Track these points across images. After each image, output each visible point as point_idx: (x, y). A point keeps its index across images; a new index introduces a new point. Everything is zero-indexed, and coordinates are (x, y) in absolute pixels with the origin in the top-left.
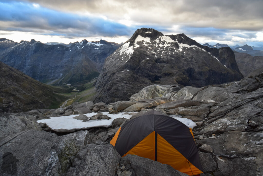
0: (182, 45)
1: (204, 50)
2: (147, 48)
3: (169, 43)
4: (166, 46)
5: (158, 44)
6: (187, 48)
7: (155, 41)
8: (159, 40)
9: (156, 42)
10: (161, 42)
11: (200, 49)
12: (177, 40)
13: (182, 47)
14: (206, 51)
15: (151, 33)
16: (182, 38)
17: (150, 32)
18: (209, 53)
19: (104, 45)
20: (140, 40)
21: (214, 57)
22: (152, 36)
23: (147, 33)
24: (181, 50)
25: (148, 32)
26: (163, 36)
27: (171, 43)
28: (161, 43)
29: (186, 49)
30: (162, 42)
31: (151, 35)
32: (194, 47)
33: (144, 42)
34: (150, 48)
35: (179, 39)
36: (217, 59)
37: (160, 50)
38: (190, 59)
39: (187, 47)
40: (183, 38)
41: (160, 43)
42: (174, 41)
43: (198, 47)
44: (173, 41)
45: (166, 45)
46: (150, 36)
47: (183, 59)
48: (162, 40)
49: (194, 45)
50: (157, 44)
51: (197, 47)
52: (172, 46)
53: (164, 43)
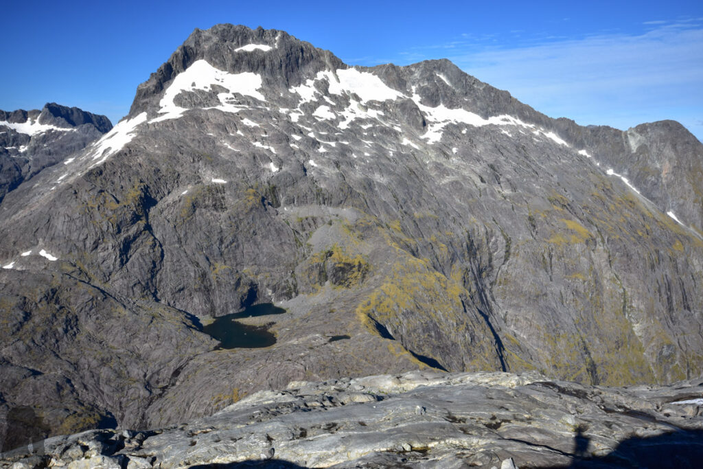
0: (440, 114)
1: (559, 141)
2: (230, 122)
3: (371, 105)
4: (351, 118)
5: (310, 107)
6: (467, 126)
7: (293, 90)
8: (314, 89)
9: (297, 97)
10: (327, 99)
11: (537, 133)
12: (414, 88)
13: (443, 125)
14: (565, 144)
15: (270, 52)
16: (440, 80)
17: (266, 48)
18: (583, 152)
19: (60, 129)
20: (199, 86)
21: (610, 172)
22: (272, 65)
23: (246, 53)
24: (433, 135)
25: (249, 48)
26: (339, 71)
27: (384, 106)
28: (327, 104)
29: (464, 132)
30: (334, 97)
31: (267, 62)
32: (505, 123)
33: (222, 96)
34: (252, 124)
35: (426, 84)
36: (625, 180)
37: (312, 135)
38: (482, 181)
39: (467, 122)
40: (448, 83)
41: (321, 101)
42: (401, 95)
43: (525, 125)
44: (393, 94)
45: (353, 112)
46: (264, 66)
47: (446, 180)
48: (335, 89)
49: (507, 117)
50: (303, 105)
51: (519, 122)
52: (385, 118)
53: (342, 101)
